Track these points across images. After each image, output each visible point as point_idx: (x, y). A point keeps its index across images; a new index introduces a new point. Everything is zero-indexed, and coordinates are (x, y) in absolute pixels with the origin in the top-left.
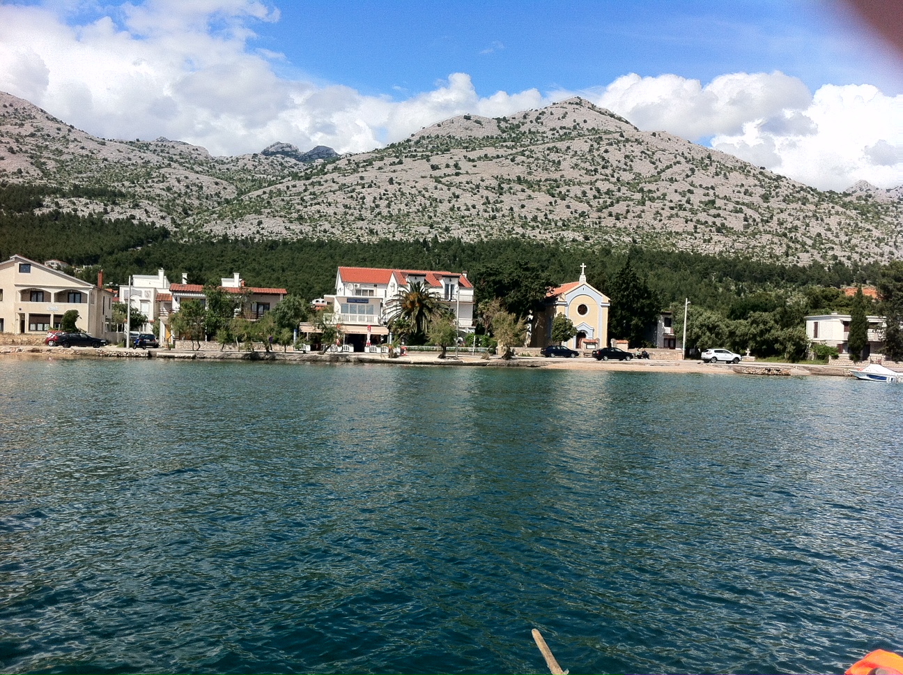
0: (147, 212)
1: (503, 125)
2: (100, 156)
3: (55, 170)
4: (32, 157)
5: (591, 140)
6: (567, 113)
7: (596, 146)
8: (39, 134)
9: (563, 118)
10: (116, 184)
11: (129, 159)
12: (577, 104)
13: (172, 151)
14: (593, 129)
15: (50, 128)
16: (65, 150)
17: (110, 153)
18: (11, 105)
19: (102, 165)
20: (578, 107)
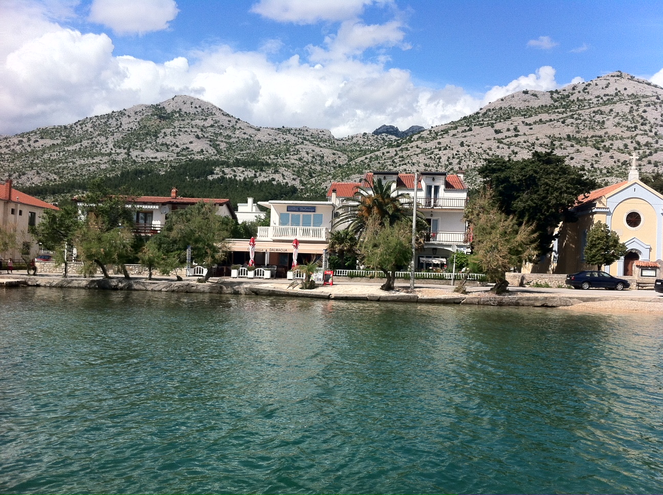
0: (283, 175)
1: (555, 96)
2: (256, 138)
3: (225, 149)
4: (210, 141)
5: (631, 103)
6: (609, 83)
7: (635, 107)
8: (216, 125)
9: (606, 87)
10: (265, 157)
11: (276, 140)
12: (618, 76)
13: (306, 133)
14: (633, 94)
15: (224, 120)
16: (233, 136)
17: (263, 137)
18: (200, 107)
19: (257, 145)
20: (618, 78)
